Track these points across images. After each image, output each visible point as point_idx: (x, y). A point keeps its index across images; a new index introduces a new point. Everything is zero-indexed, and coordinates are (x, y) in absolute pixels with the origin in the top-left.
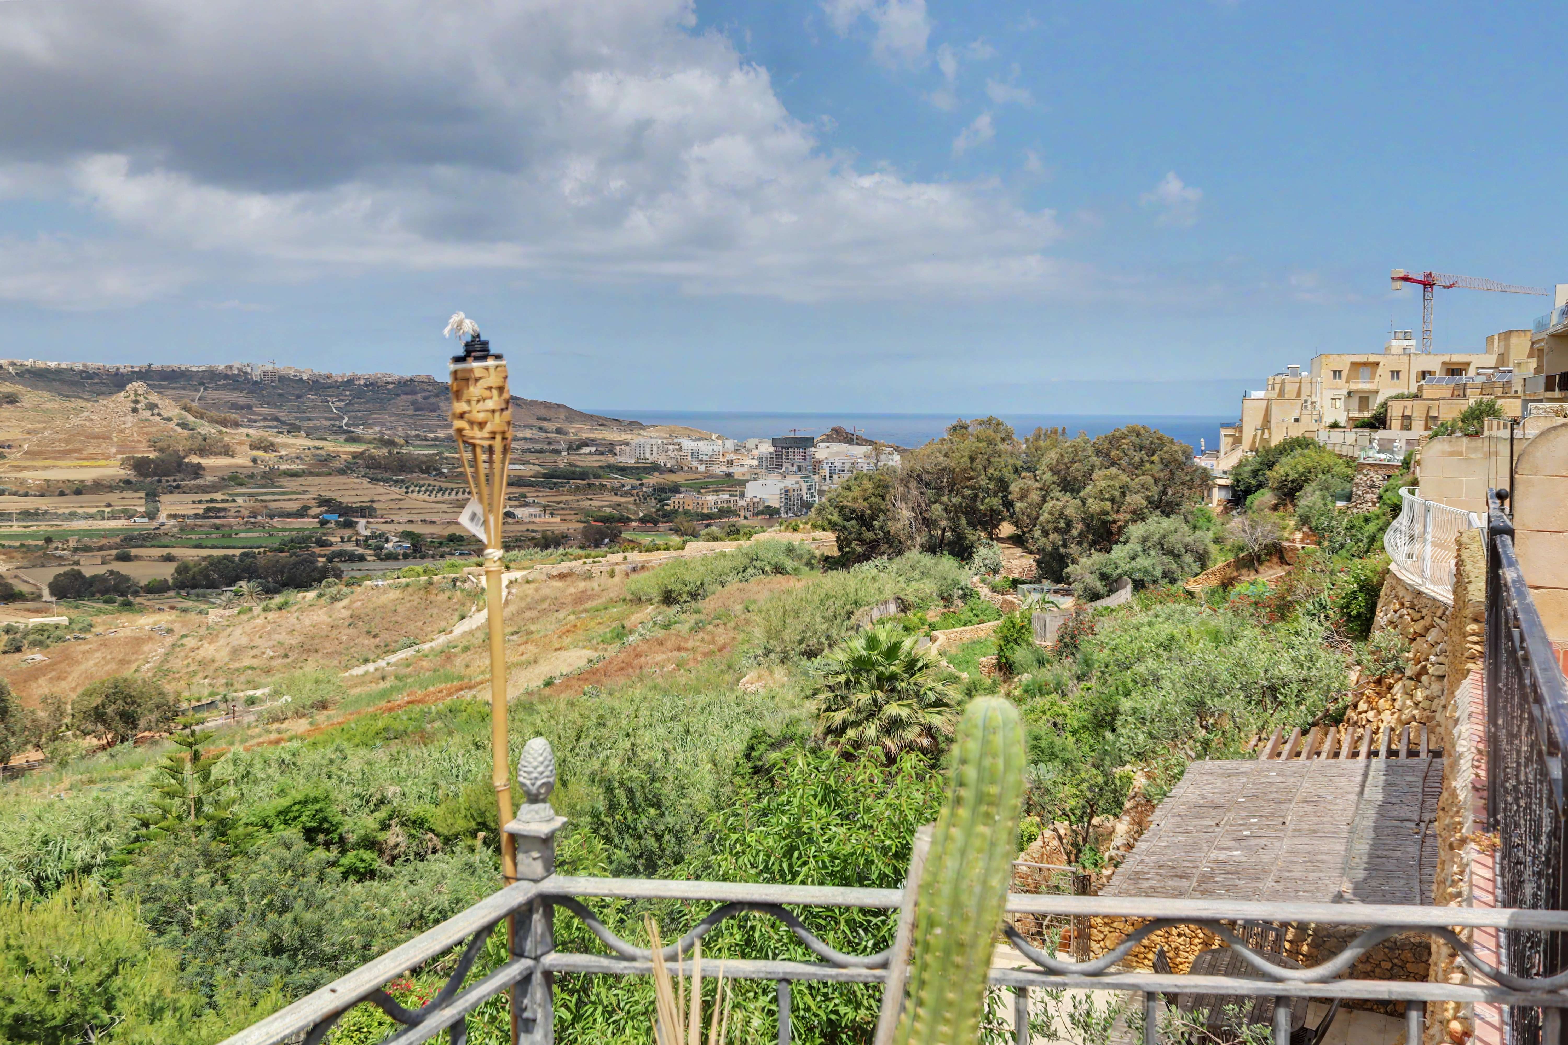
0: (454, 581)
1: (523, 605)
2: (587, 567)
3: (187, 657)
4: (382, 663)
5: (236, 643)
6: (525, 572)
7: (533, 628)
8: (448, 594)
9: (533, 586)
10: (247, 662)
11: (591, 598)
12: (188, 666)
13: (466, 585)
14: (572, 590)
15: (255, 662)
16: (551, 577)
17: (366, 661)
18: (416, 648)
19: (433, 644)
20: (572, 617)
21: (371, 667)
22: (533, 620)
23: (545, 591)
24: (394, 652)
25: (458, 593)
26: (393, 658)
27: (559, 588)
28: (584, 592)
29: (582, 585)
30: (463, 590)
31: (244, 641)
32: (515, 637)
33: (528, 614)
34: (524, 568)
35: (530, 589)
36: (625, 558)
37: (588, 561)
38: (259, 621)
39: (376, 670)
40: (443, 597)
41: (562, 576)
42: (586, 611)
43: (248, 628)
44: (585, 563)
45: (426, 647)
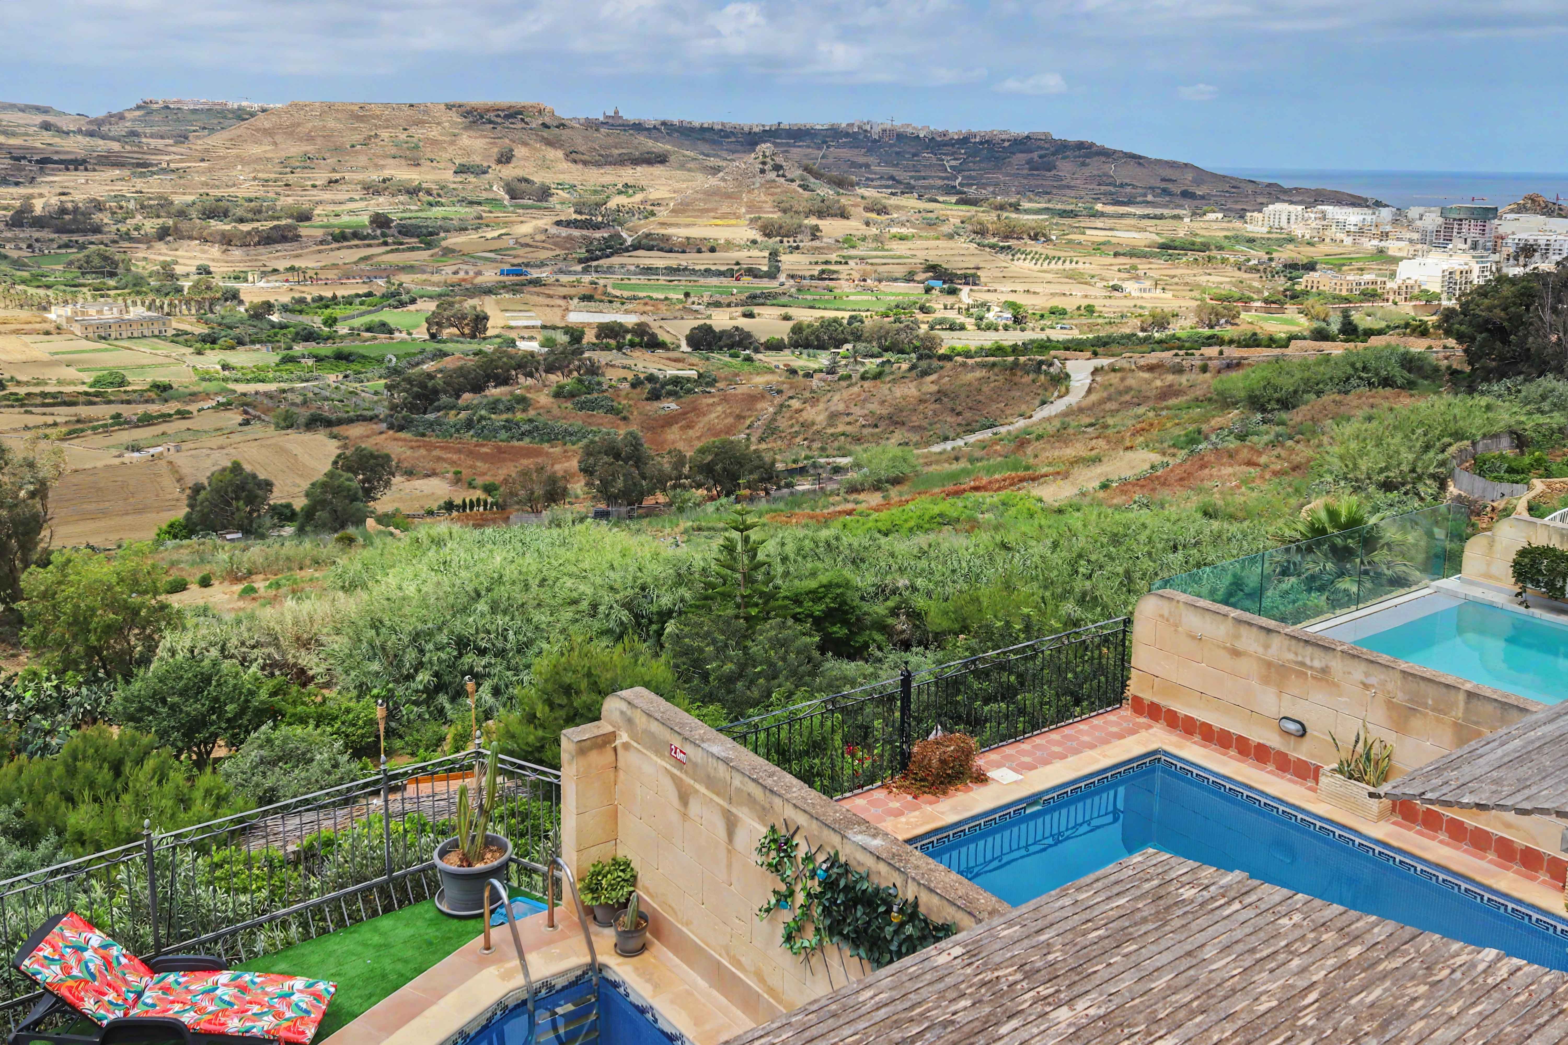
0: (1041, 363)
1: (1105, 395)
2: (1178, 360)
3: (791, 418)
4: (960, 443)
5: (833, 409)
6: (1112, 360)
7: (1110, 421)
8: (1032, 376)
9: (1119, 375)
10: (841, 428)
11: (1177, 393)
12: (792, 426)
13: (1052, 370)
14: (1158, 383)
15: (849, 429)
16: (1141, 368)
17: (946, 439)
18: (995, 430)
19: (1010, 428)
20: (1151, 414)
21: (949, 446)
22: (1114, 413)
23: (1130, 382)
24: (973, 431)
25: (1042, 377)
26: (972, 438)
27: (1145, 380)
28: (1170, 386)
29: (1170, 378)
30: (1046, 373)
31: (841, 407)
32: (1089, 430)
33: (1109, 406)
34: (1113, 356)
35: (1114, 378)
36: (1221, 353)
37: (1181, 352)
38: (856, 389)
39: (953, 449)
40: (1027, 379)
41: (1151, 368)
42: (1168, 408)
43: (846, 394)
44: (1176, 355)
45: (1003, 430)
